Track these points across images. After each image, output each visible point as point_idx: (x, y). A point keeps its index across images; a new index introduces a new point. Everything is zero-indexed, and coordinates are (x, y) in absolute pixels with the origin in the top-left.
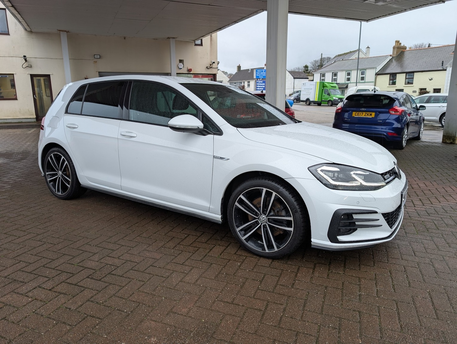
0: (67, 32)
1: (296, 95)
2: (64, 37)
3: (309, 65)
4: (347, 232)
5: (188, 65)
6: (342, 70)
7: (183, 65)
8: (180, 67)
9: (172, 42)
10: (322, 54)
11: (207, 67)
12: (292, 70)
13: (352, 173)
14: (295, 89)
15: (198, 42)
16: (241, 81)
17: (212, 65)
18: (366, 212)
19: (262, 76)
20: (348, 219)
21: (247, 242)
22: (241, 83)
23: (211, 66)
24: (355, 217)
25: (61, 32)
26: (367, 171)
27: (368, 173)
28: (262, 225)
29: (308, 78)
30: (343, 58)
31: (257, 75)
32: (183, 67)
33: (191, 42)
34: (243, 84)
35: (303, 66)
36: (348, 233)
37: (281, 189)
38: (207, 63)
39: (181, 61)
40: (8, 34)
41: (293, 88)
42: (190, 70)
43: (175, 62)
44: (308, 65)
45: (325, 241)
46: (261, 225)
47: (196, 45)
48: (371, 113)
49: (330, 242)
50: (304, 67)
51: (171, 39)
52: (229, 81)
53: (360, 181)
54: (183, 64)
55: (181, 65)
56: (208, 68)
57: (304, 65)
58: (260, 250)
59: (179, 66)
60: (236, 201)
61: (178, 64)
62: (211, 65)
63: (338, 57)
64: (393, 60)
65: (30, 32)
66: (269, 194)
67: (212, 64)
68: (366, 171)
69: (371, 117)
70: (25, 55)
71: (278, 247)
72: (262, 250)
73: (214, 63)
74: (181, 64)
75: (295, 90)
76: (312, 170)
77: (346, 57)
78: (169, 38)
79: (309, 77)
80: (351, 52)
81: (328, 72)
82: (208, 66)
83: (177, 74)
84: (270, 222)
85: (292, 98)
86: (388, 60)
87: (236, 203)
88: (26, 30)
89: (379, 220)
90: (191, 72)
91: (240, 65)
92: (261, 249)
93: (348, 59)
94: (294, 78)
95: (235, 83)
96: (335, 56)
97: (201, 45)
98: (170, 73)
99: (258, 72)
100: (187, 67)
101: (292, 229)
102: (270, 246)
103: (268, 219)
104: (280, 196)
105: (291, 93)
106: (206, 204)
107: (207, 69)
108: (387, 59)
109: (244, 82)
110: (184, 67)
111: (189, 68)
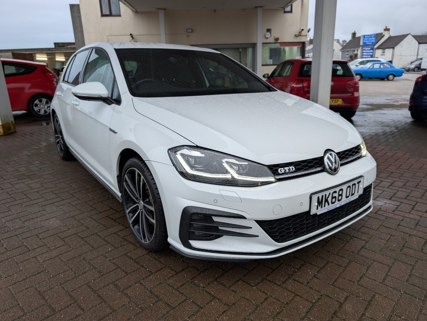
0: (165, 9)
1: (417, 63)
2: (161, 14)
5: (276, 34)
7: (270, 35)
8: (267, 37)
9: (260, 11)
13: (224, 160)
14: (420, 55)
15: (288, 9)
16: (354, 49)
17: (301, 33)
19: (370, 42)
21: (133, 226)
22: (354, 51)
23: (300, 34)
25: (160, 11)
27: (246, 163)
31: (364, 41)
32: (271, 36)
33: (280, 10)
34: (356, 52)
36: (207, 238)
38: (296, 31)
39: (269, 30)
40: (120, 16)
41: (416, 55)
42: (277, 39)
43: (262, 32)
45: (179, 244)
46: (140, 211)
47: (285, 12)
49: (183, 246)
51: (258, 8)
52: (341, 49)
53: (233, 174)
54: (271, 33)
55: (268, 35)
56: (297, 35)
59: (266, 35)
60: (124, 181)
65: (136, 12)
66: (139, 176)
67: (301, 31)
70: (131, 33)
71: (148, 240)
73: (303, 30)
74: (269, 33)
75: (419, 57)
76: (172, 153)
78: (256, 7)
82: (297, 33)
83: (263, 43)
84: (145, 210)
85: (413, 66)
88: (132, 11)
89: (251, 228)
90: (279, 41)
91: (355, 32)
92: (140, 237)
94: (419, 43)
95: (348, 51)
97: (291, 12)
98: (254, 44)
99: (366, 38)
100: (274, 36)
101: (154, 221)
102: (144, 236)
103: (144, 206)
104: (145, 181)
105: (413, 61)
107: (295, 37)
109: (358, 50)
111: (277, 37)
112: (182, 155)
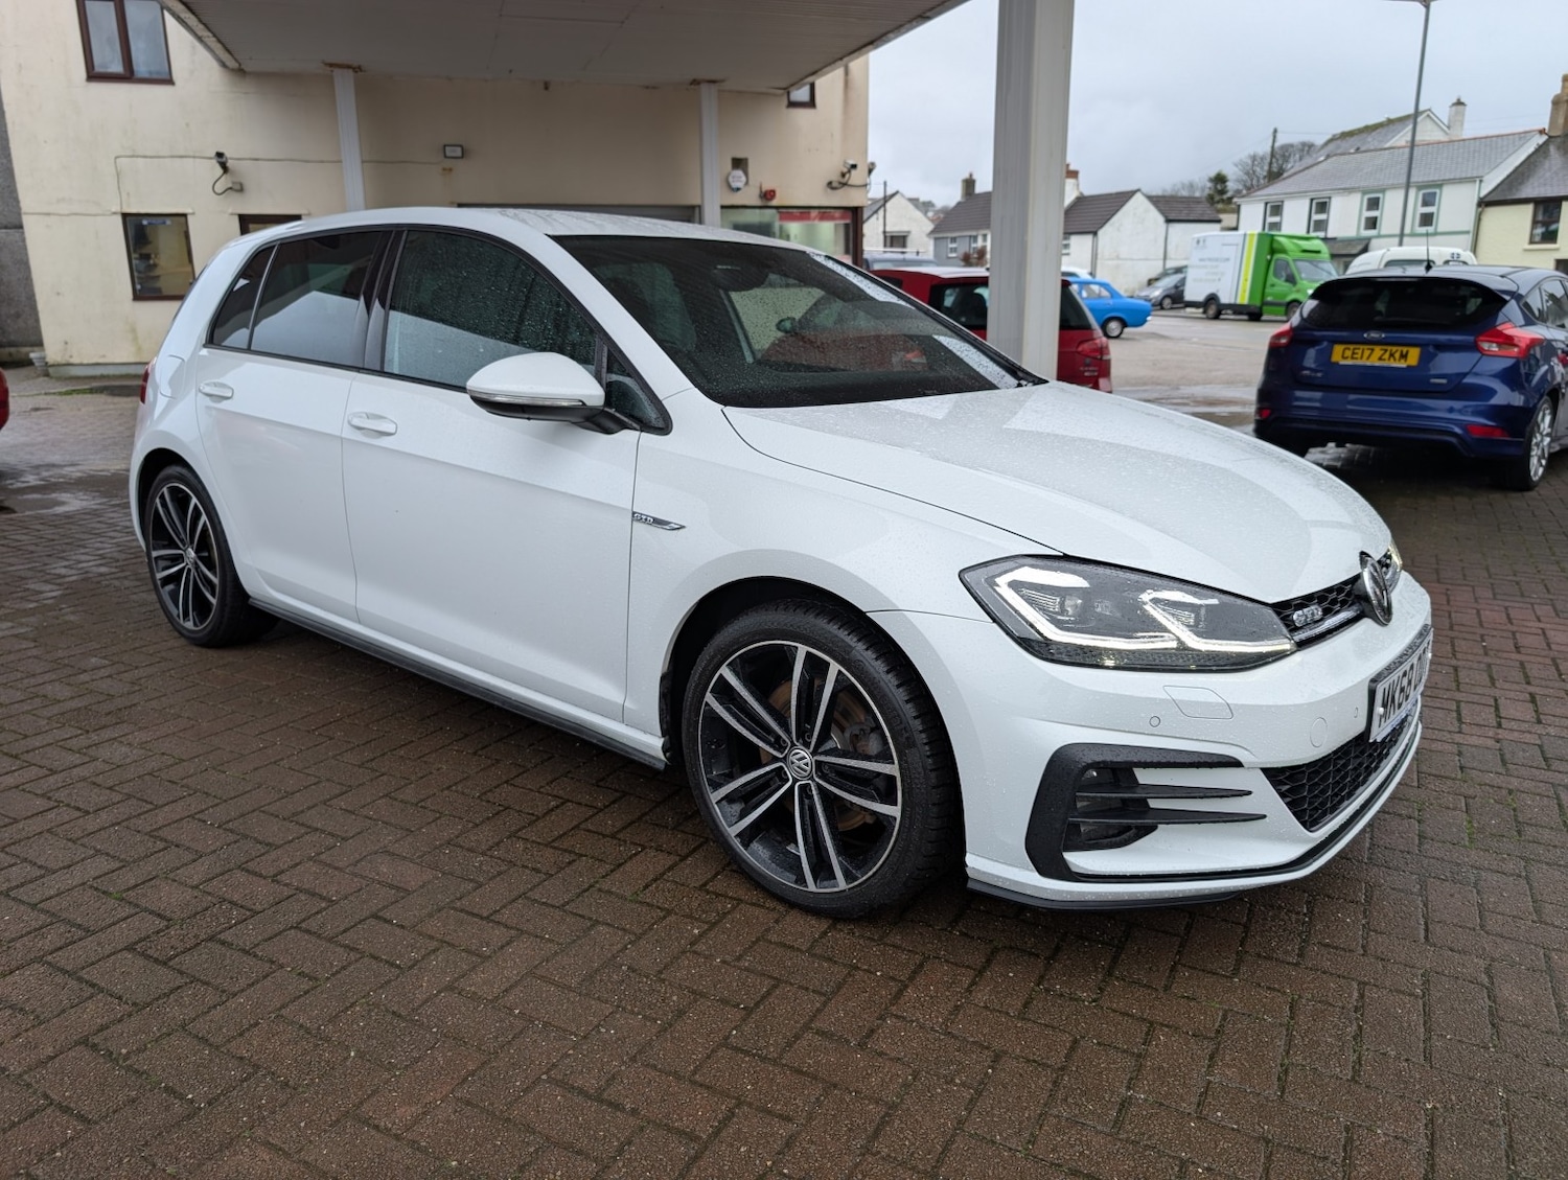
0: (357, 69)
1: (1169, 282)
2: (344, 85)
3: (1233, 173)
4: (1113, 836)
5: (763, 175)
6: (1349, 190)
7: (744, 179)
8: (735, 185)
9: (708, 96)
10: (1275, 131)
11: (830, 184)
12: (1164, 191)
13: (1146, 597)
14: (1171, 259)
15: (801, 94)
16: (974, 233)
17: (847, 176)
18: (1188, 761)
20: (1116, 786)
21: (746, 845)
22: (975, 238)
23: (844, 180)
24: (1144, 777)
25: (337, 72)
26: (1210, 592)
27: (1215, 601)
28: (798, 784)
29: (1219, 221)
30: (1359, 145)
32: (747, 183)
33: (775, 95)
34: (980, 243)
35: (1207, 178)
36: (1114, 839)
37: (861, 650)
38: (831, 168)
39: (739, 163)
40: (170, 81)
41: (1162, 256)
42: (768, 195)
43: (715, 166)
44: (1225, 172)
45: (1016, 870)
46: (792, 787)
47: (792, 105)
48: (1405, 349)
49: (1037, 873)
50: (1211, 180)
51: (704, 87)
52: (932, 232)
53: (1179, 633)
54: (746, 174)
55: (738, 178)
56: (834, 185)
57: (1213, 174)
58: (786, 880)
59: (730, 179)
60: (709, 690)
61: (729, 174)
62: (843, 175)
63: (1339, 142)
64: (1552, 148)
65: (239, 72)
66: (816, 668)
67: (849, 172)
68: (1205, 591)
69: (1402, 364)
70: (221, 151)
71: (849, 877)
72: (796, 882)
73: (854, 166)
74: (739, 173)
75: (1171, 264)
76: (976, 581)
77: (1372, 141)
78: (695, 82)
79: (1222, 216)
80: (1390, 122)
81: (1293, 195)
82: (835, 178)
83: (723, 207)
84: (823, 777)
85: (1156, 293)
86: (1532, 150)
87: (709, 698)
88: (223, 65)
89: (1250, 793)
90: (775, 203)
91: (971, 175)
92: (794, 877)
93: (1379, 147)
94: (1169, 221)
95: (954, 240)
96: (1329, 137)
97: (811, 103)
98: (699, 207)
100: (758, 185)
101: (895, 811)
102: (822, 870)
103: (819, 764)
104: (853, 679)
105: (1153, 275)
106: (611, 693)
107: (829, 190)
108: (1528, 144)
109: (985, 236)
110: (750, 182)
111: (767, 187)
112: (1015, 586)
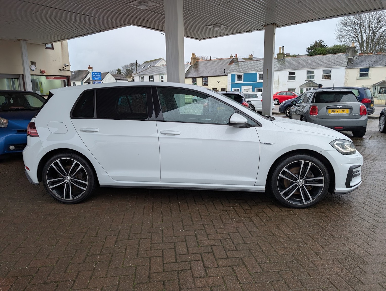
5: (40, 66)
6: (157, 74)
7: (35, 67)
8: (32, 69)
9: (23, 45)
10: (136, 60)
11: (60, 70)
15: (49, 46)
19: (98, 78)
29: (127, 80)
30: (150, 64)
31: (93, 77)
32: (36, 69)
33: (42, 45)
35: (116, 70)
38: (60, 65)
39: (33, 63)
42: (43, 72)
43: (27, 64)
44: (120, 69)
45: (344, 188)
46: (299, 187)
47: (47, 48)
49: (347, 188)
50: (117, 70)
51: (22, 41)
55: (33, 67)
56: (61, 70)
57: (117, 69)
59: (31, 67)
60: (280, 173)
61: (30, 66)
62: (64, 68)
63: (146, 63)
64: (192, 68)
66: (306, 164)
67: (66, 67)
71: (313, 199)
73: (67, 65)
74: (33, 66)
76: (332, 144)
77: (153, 64)
78: (19, 40)
79: (128, 79)
80: (156, 60)
81: (145, 75)
82: (61, 68)
83: (31, 75)
84: (306, 183)
86: (189, 68)
90: (45, 74)
92: (300, 203)
93: (154, 66)
94: (116, 80)
96: (144, 62)
97: (52, 48)
98: (23, 75)
99: (94, 74)
100: (40, 69)
101: (323, 185)
102: (307, 199)
108: (188, 66)
110: (37, 68)
111: (42, 70)
